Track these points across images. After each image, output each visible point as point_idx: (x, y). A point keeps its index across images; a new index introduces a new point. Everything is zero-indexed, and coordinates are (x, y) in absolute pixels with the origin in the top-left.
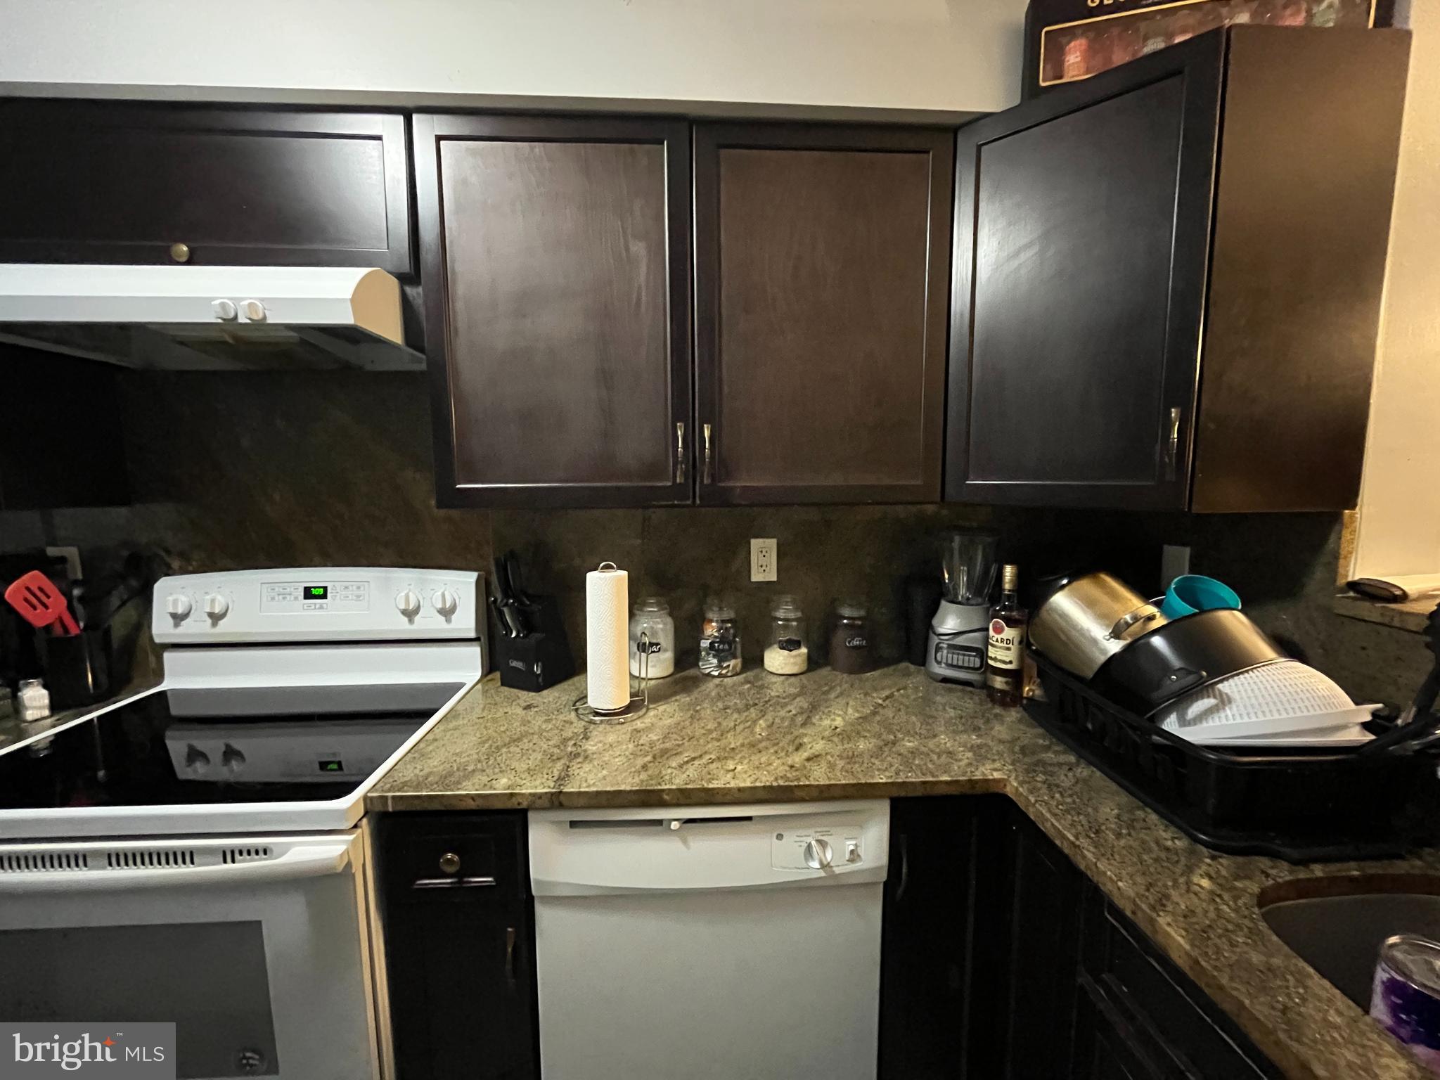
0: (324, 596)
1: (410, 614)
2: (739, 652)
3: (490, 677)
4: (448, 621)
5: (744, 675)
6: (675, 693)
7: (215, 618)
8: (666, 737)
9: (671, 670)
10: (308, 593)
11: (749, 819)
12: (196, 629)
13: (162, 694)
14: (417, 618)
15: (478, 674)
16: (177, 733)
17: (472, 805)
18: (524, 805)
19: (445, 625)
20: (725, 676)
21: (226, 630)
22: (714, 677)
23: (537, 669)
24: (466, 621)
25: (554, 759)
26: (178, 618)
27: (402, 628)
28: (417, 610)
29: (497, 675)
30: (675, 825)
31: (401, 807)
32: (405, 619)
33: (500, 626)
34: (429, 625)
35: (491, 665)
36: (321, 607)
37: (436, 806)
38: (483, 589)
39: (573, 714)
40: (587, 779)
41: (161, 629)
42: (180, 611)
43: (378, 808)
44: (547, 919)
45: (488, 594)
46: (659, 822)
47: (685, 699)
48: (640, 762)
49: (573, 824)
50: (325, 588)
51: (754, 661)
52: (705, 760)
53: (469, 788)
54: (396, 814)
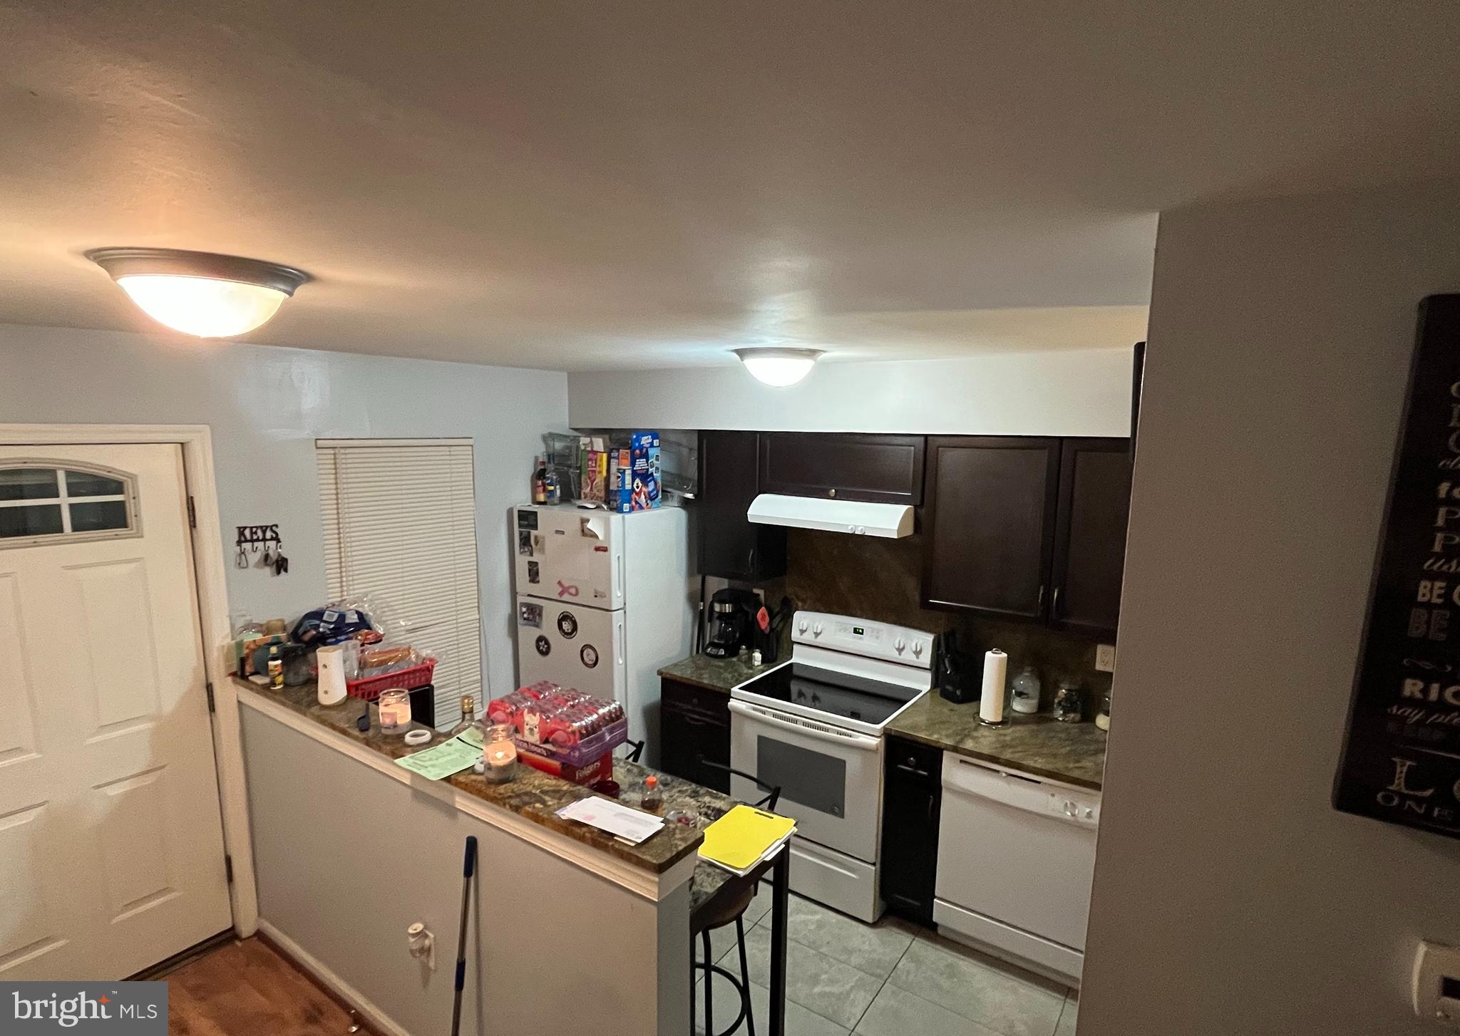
0: (862, 634)
1: (900, 650)
2: (1079, 709)
3: (935, 690)
4: (918, 658)
5: (1079, 724)
6: (1031, 723)
7: (817, 634)
8: (1012, 740)
9: (1035, 711)
10: (856, 631)
11: (1039, 783)
12: (808, 637)
13: (791, 664)
14: (903, 653)
15: (928, 687)
16: (796, 682)
17: (923, 741)
18: (943, 747)
19: (915, 659)
20: (1066, 722)
21: (820, 641)
22: (1059, 721)
23: (958, 692)
24: (926, 659)
25: (957, 735)
26: (802, 632)
27: (894, 655)
28: (903, 648)
29: (938, 690)
30: (1004, 774)
31: (898, 734)
32: (897, 653)
33: (942, 666)
34: (908, 657)
35: (935, 685)
36: (861, 638)
37: (909, 738)
38: (936, 645)
39: (972, 719)
40: (969, 745)
41: (795, 635)
42: (804, 629)
43: (889, 732)
44: (946, 797)
45: (938, 650)
46: (998, 771)
47: (1034, 727)
48: (994, 746)
49: (962, 761)
50: (863, 630)
51: (1088, 718)
52: (1026, 753)
53: (923, 735)
54: (894, 736)
